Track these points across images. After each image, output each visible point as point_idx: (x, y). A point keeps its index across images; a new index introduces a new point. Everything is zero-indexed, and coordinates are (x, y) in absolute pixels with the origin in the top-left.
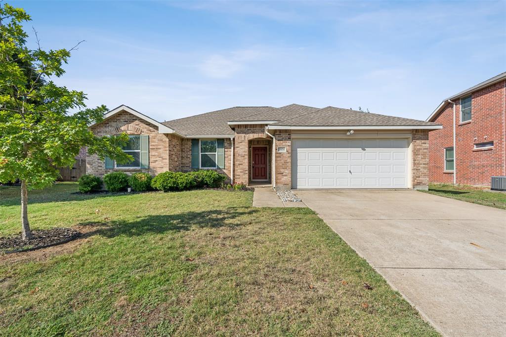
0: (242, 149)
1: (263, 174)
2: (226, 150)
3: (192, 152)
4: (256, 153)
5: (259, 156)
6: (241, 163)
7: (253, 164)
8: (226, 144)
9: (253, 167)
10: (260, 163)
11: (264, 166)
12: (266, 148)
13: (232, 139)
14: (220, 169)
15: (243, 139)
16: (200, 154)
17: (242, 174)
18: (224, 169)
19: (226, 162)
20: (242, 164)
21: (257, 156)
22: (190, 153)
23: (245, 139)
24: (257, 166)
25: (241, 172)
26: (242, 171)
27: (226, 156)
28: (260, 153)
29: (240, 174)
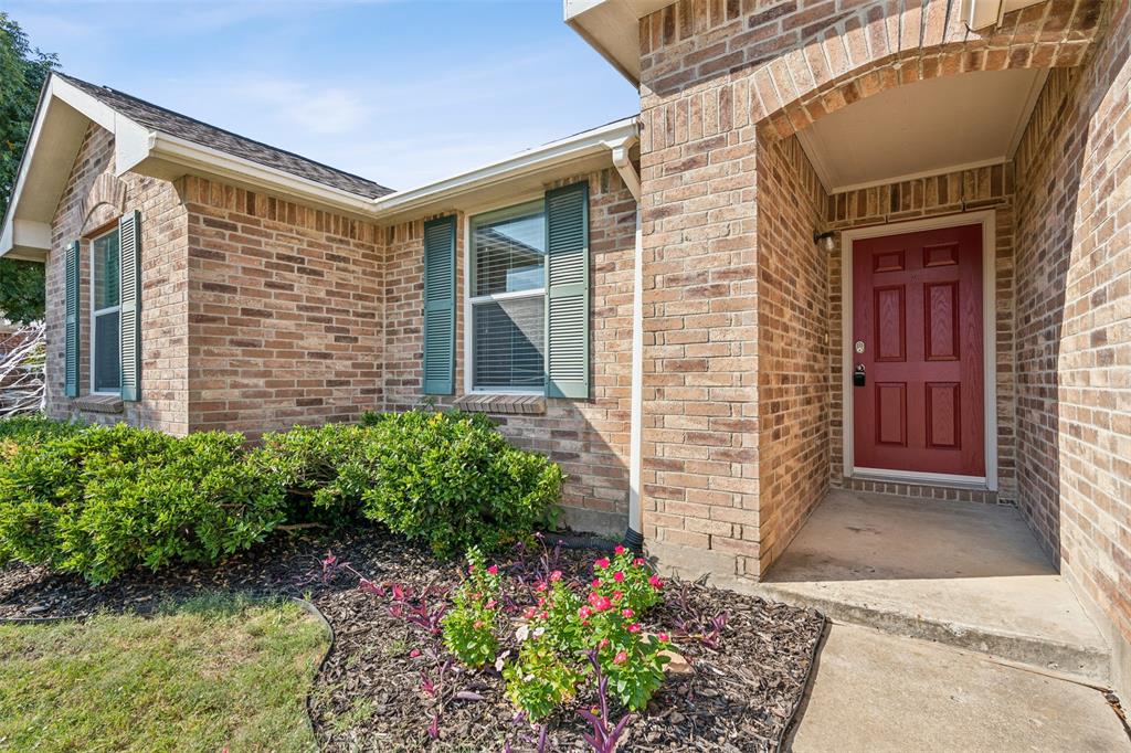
0: (701, 221)
1: (943, 434)
2: (600, 259)
3: (429, 298)
4: (880, 281)
5: (903, 303)
6: (693, 353)
7: (857, 358)
8: (601, 217)
9: (858, 381)
10: (916, 344)
11: (949, 371)
12: (975, 231)
13: (619, 156)
14: (563, 399)
15: (710, 127)
16: (468, 302)
17: (700, 454)
18: (591, 400)
19: (598, 346)
20: (702, 365)
21: (889, 303)
22: (418, 305)
23: (727, 123)
24: (885, 372)
25: (692, 437)
26: (700, 426)
27: (599, 302)
28: (917, 275)
29: (682, 455)
